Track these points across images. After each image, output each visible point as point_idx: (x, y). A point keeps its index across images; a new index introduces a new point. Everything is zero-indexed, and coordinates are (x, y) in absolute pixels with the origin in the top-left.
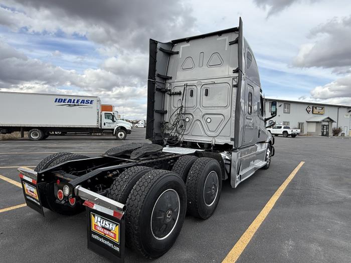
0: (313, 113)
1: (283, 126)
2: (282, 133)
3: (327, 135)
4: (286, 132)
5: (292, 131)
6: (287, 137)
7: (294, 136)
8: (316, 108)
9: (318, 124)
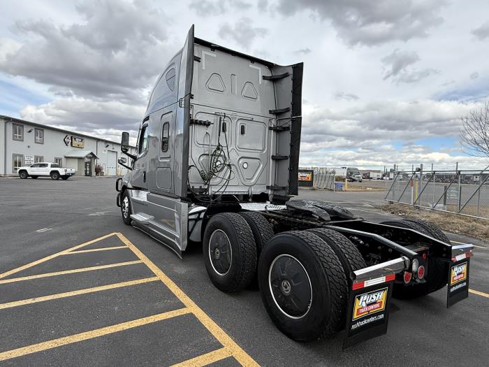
0: (72, 145)
1: (50, 164)
2: (48, 174)
3: (90, 175)
4: (57, 172)
5: (66, 171)
6: (57, 179)
7: (65, 177)
8: (75, 139)
9: (81, 160)
